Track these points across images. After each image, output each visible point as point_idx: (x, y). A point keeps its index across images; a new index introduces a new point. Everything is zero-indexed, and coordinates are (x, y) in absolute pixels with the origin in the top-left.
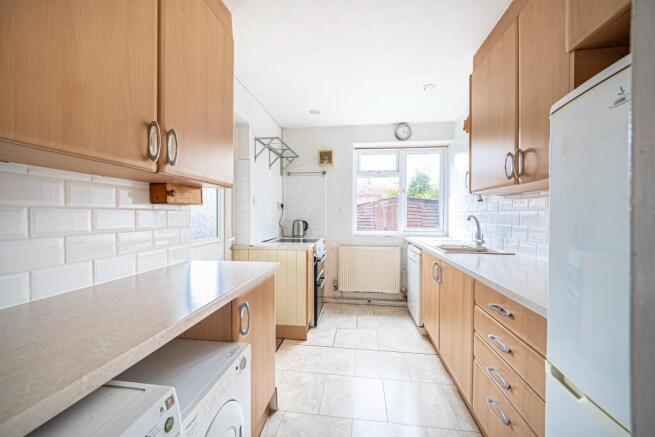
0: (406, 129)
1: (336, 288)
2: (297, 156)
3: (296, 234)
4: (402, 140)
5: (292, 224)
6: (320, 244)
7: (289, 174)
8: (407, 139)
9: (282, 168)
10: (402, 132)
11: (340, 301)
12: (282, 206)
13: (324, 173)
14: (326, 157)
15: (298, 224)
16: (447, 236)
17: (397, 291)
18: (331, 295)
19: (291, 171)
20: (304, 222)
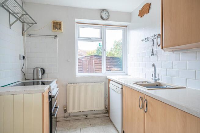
0: (107, 14)
1: (65, 111)
2: (36, 23)
3: (35, 77)
4: (104, 20)
5: (32, 70)
6: (54, 85)
7: (29, 35)
8: (107, 19)
9: (23, 30)
10: (104, 15)
11: (68, 118)
12: (24, 57)
13: (56, 36)
14: (57, 25)
15: (37, 71)
16: (127, 75)
17: (103, 108)
18: (62, 115)
19: (30, 33)
20: (42, 69)
